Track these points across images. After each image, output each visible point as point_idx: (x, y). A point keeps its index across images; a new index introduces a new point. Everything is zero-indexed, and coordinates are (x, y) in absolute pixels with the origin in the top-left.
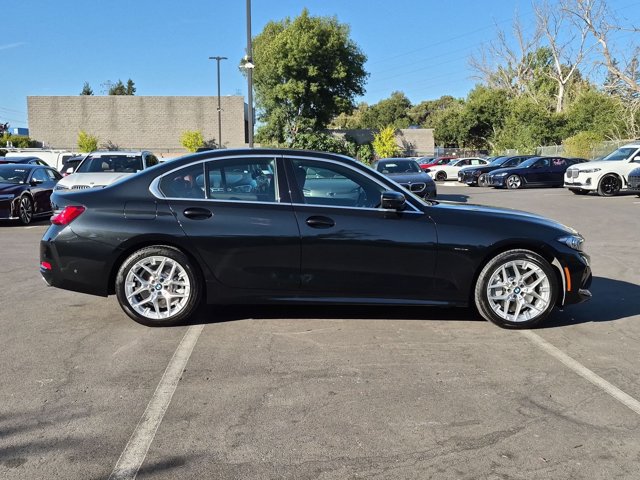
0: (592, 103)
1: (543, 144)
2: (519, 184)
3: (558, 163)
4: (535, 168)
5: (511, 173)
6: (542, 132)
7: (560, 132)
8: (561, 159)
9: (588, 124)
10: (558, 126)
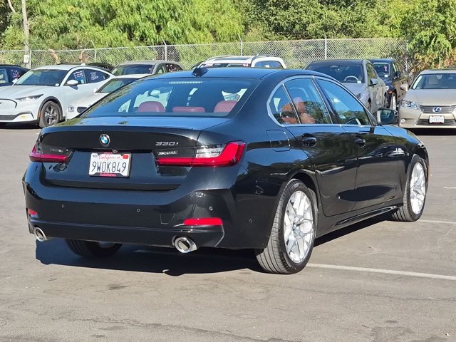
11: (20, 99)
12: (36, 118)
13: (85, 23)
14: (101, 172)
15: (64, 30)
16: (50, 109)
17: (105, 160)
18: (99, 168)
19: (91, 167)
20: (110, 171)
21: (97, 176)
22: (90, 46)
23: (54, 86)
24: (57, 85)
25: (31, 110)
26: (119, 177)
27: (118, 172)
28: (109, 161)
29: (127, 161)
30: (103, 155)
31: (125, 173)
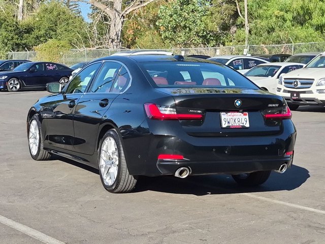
0: (55, 13)
1: (13, 50)
2: (18, 87)
3: (51, 68)
4: (32, 72)
5: (11, 76)
6: (12, 38)
7: (29, 39)
8: (53, 64)
9: (52, 33)
10: (26, 33)
13: (288, 23)
14: (231, 125)
15: (271, 30)
17: (231, 117)
18: (229, 123)
19: (223, 123)
20: (237, 124)
21: (228, 128)
22: (289, 42)
26: (244, 128)
27: (242, 125)
28: (235, 117)
29: (247, 117)
30: (229, 114)
31: (247, 125)
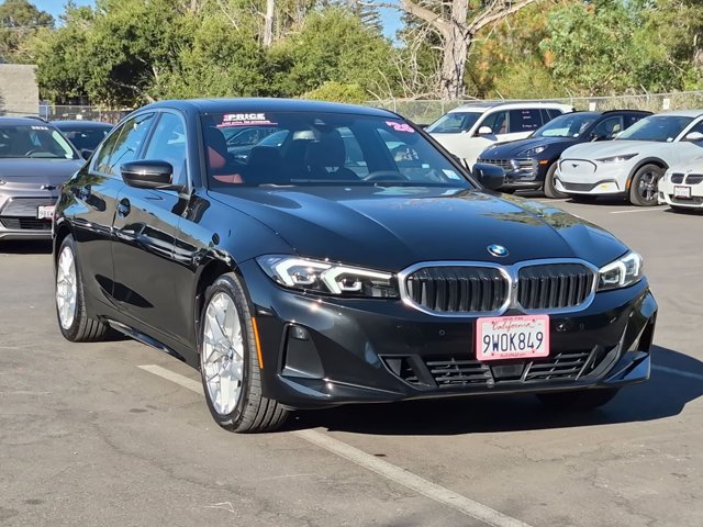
6: (254, 79)
9: (329, 69)
10: (279, 70)
11: (603, 160)
12: (622, 189)
16: (650, 175)
23: (665, 141)
24: (670, 139)
25: (615, 177)
